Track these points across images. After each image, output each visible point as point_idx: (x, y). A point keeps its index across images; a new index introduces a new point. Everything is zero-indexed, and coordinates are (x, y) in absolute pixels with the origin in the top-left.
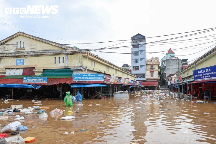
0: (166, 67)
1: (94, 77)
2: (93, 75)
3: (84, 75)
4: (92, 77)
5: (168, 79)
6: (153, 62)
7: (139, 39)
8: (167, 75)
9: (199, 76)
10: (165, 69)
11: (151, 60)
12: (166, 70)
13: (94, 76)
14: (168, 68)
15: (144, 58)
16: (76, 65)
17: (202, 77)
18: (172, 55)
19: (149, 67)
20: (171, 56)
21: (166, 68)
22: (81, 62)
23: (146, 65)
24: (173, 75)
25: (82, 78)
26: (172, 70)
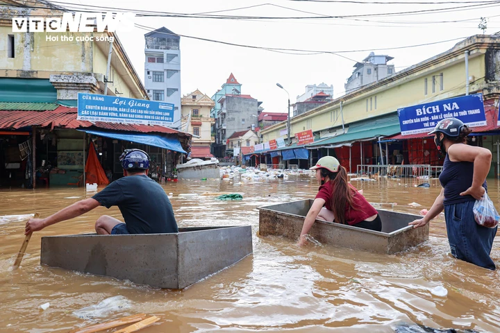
0: (227, 115)
1: (146, 112)
2: (143, 105)
3: (115, 102)
4: (141, 112)
5: (230, 143)
6: (199, 101)
7: (163, 40)
8: (228, 134)
9: (417, 120)
10: (222, 121)
11: (194, 97)
12: (225, 121)
13: (144, 109)
14: (230, 117)
15: (177, 90)
16: (70, 68)
17: (426, 125)
18: (237, 88)
19: (189, 112)
20: (236, 90)
21: (227, 118)
22: (87, 60)
23: (182, 106)
24: (242, 133)
25: (108, 111)
26: (239, 122)
